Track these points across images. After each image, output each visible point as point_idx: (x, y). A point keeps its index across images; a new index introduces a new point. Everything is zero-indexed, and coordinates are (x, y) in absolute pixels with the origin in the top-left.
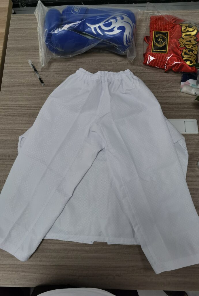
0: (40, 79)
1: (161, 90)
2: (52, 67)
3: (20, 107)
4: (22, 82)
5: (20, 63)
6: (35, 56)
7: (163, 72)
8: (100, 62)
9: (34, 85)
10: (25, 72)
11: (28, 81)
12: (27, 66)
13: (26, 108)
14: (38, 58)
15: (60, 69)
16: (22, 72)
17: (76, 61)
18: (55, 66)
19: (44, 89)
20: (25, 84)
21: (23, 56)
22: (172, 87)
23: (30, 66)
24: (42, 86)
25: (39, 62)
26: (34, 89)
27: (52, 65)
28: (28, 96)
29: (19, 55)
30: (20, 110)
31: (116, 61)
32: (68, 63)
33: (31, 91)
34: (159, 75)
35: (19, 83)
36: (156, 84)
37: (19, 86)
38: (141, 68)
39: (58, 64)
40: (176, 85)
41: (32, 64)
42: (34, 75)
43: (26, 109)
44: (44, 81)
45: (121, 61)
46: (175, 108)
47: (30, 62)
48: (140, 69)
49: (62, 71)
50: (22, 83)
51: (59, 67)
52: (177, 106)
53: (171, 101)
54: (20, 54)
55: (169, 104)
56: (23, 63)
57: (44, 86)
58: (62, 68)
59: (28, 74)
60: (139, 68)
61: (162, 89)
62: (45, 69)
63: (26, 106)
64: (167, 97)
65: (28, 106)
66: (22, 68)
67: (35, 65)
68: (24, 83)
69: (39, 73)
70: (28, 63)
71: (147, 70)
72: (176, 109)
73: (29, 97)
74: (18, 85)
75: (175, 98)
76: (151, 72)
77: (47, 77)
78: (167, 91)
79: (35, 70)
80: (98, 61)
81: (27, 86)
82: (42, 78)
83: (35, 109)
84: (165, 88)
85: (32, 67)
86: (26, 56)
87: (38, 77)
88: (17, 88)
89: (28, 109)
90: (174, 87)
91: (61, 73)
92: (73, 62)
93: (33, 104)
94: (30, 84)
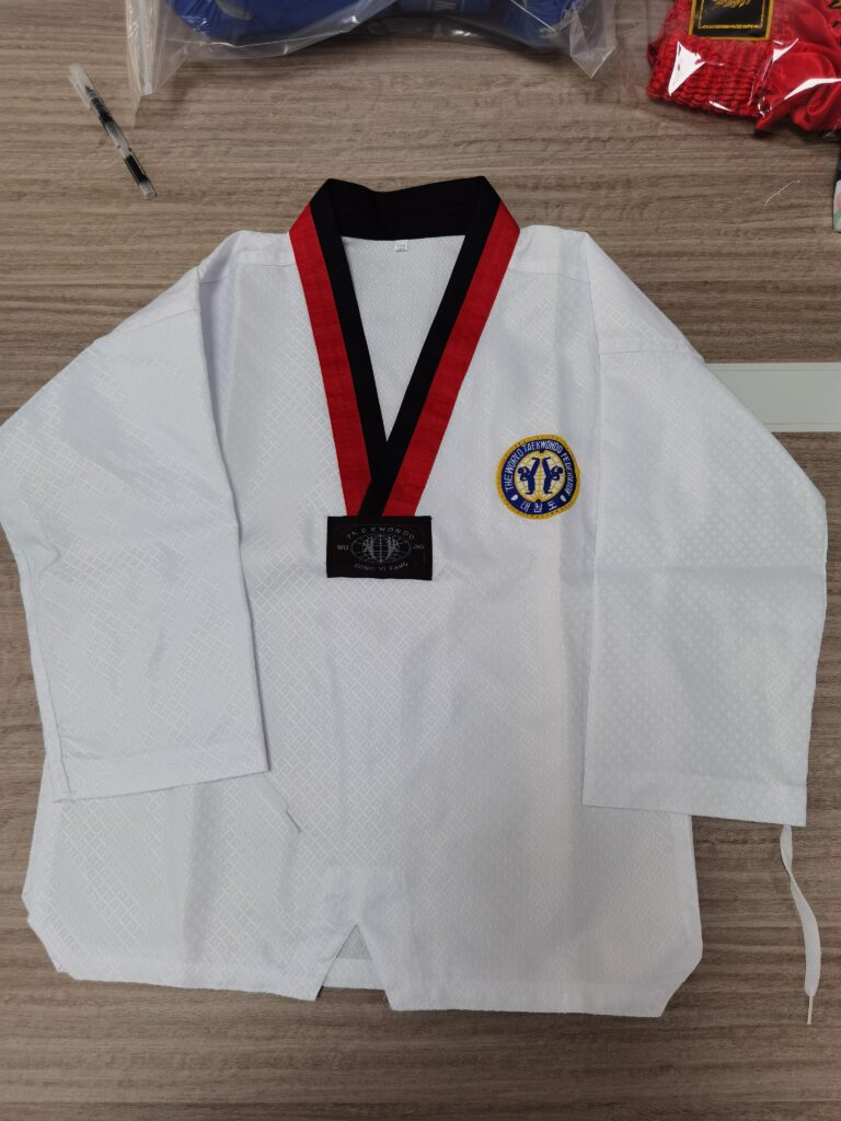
0: (132, 162)
1: (735, 220)
2: (193, 108)
3: (27, 299)
4: (35, 177)
5: (26, 82)
6: (102, 51)
7: (744, 137)
8: (431, 85)
9: (96, 194)
10: (55, 127)
11: (72, 171)
12: (61, 99)
13: (61, 306)
14: (120, 57)
15: (232, 119)
16: (37, 129)
17: (311, 80)
18: (208, 101)
19: (152, 214)
20: (51, 188)
21: (42, 47)
22: (792, 206)
23: (77, 100)
24: (139, 199)
25: (125, 81)
26: (102, 210)
27: (192, 94)
28: (68, 249)
29: (20, 42)
30: (27, 315)
31: (511, 80)
32: (274, 89)
33: (86, 220)
34: (726, 150)
35: (24, 183)
36: (708, 191)
37: (20, 195)
38: (638, 114)
39: (223, 93)
40: (810, 198)
41: (88, 89)
42: (102, 143)
43: (58, 312)
44: (149, 176)
45: (536, 84)
46: (808, 307)
47: (78, 77)
48: (632, 120)
49: (244, 128)
50: (36, 180)
51: (226, 107)
52: (816, 299)
53: (787, 274)
54: (28, 36)
55: (777, 288)
56: (44, 83)
57: (153, 197)
58: (242, 113)
59: (66, 138)
60: (623, 114)
61: (739, 217)
62: (155, 114)
63: (58, 293)
64: (766, 254)
65: (69, 293)
66: (35, 105)
67: (104, 95)
68: (46, 182)
69: (126, 133)
70: (64, 82)
71: (663, 124)
72: (811, 315)
73: (76, 249)
74: (16, 188)
75: (805, 263)
76: (685, 137)
77: (168, 153)
78: (767, 224)
79: (106, 118)
80: (421, 80)
81: (64, 194)
82: (141, 161)
83: (108, 309)
84: (754, 211)
85: (87, 104)
86: (55, 48)
87: (123, 154)
88: (12, 204)
89: (68, 312)
90: (799, 206)
91: (236, 135)
92: (299, 82)
93: (97, 286)
94: (81, 189)
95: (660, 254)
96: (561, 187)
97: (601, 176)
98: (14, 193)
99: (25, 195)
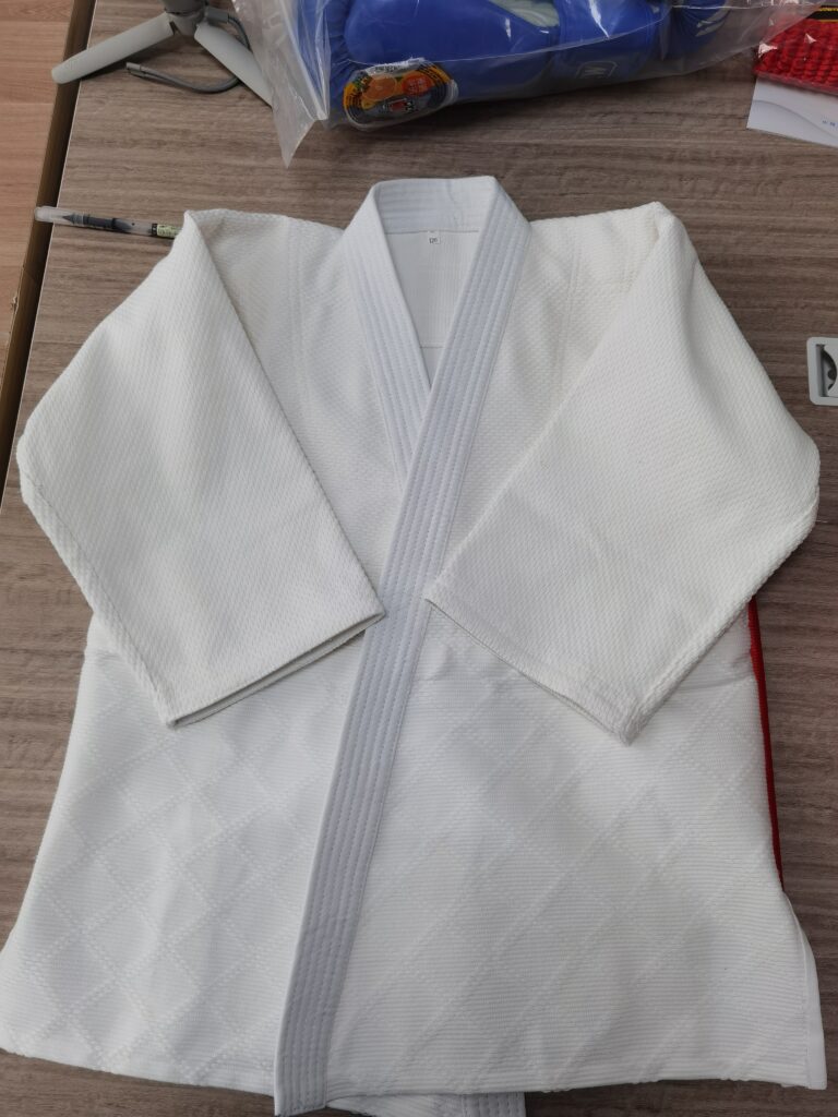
4: (175, 127)
9: (235, 146)
11: (212, 123)
20: (191, 138)
26: (239, 162)
33: (224, 170)
35: (164, 132)
37: (160, 144)
50: (175, 130)
68: (185, 132)
74: (156, 136)
81: (202, 145)
88: (152, 151)
94: (219, 140)
95: (793, 230)
96: (696, 160)
97: (736, 152)
98: (155, 141)
99: (165, 144)
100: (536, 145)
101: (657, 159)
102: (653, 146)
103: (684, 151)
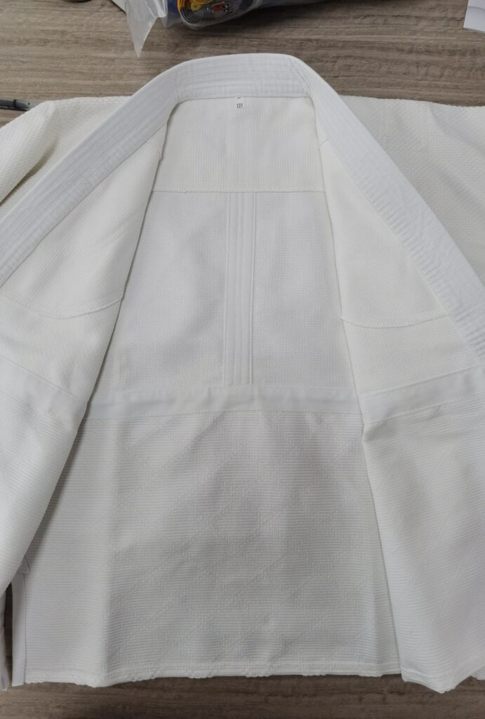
100: (317, 40)
101: (401, 50)
102: (397, 41)
103: (420, 45)
